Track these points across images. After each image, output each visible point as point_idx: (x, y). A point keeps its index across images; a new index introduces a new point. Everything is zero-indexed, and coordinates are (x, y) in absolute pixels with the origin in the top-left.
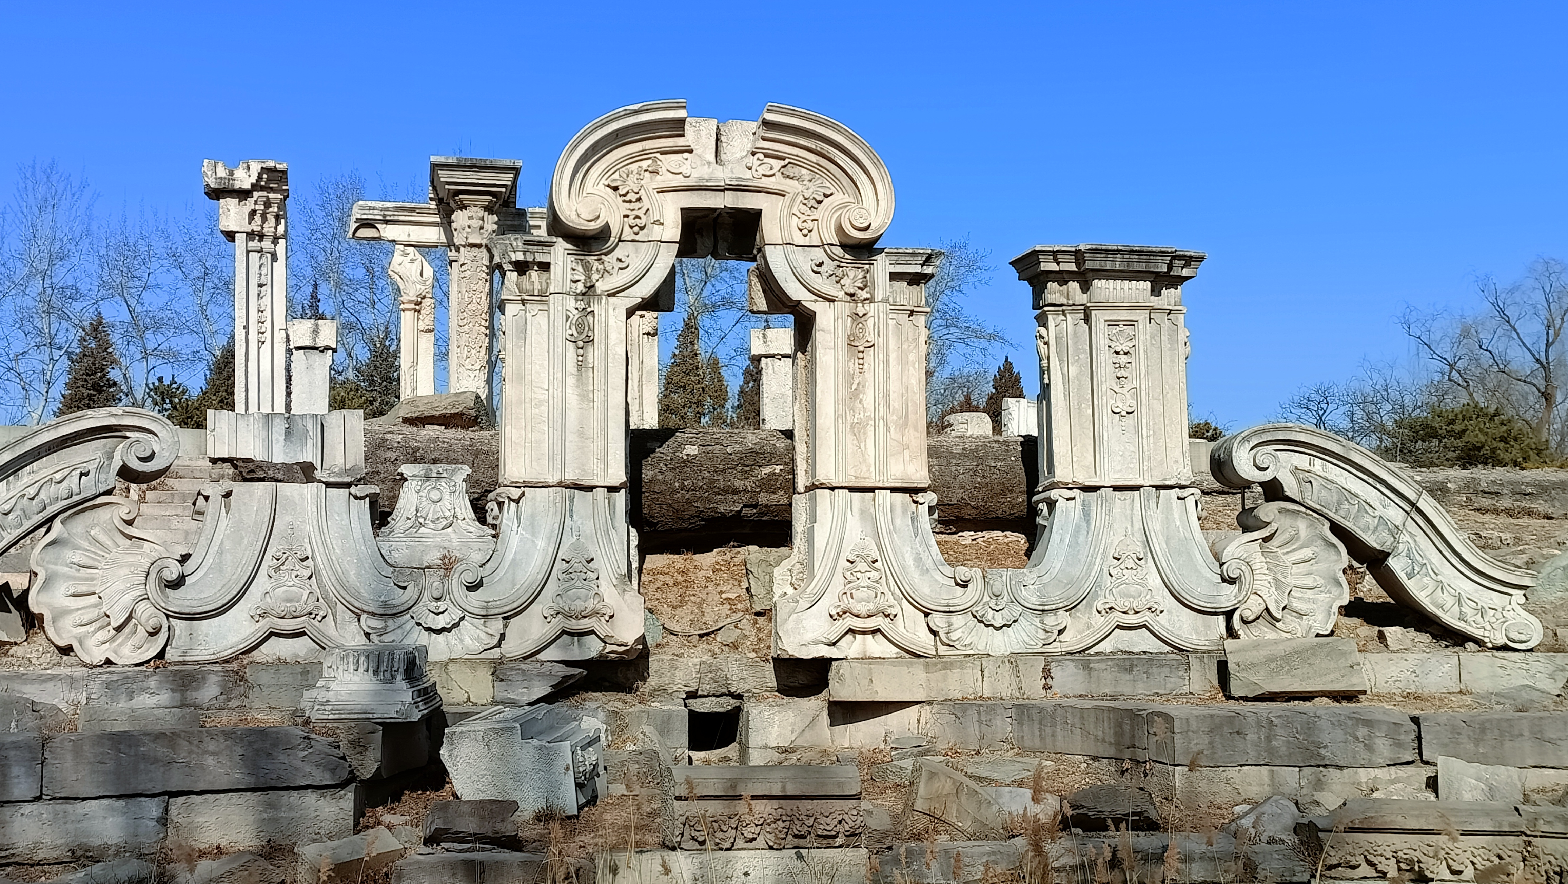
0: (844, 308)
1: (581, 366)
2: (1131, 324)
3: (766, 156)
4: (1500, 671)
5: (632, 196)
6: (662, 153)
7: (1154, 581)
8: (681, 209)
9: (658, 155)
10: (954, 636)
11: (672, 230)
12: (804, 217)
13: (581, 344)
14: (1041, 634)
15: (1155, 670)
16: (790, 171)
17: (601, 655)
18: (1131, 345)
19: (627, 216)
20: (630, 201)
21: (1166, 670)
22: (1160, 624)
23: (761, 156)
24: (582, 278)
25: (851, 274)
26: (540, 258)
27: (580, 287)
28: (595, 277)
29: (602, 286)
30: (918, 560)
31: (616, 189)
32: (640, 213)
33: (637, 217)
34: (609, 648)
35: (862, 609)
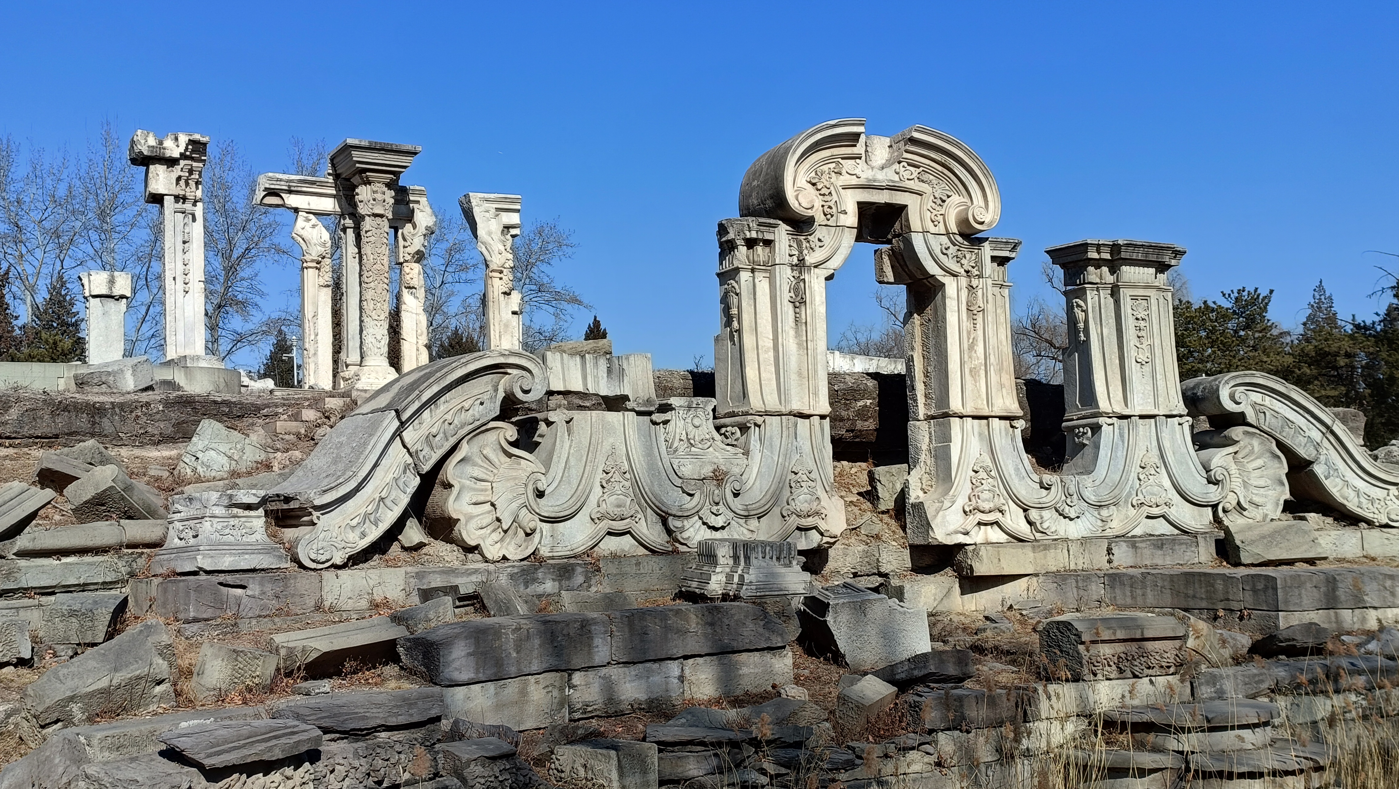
0: (964, 281)
1: (797, 320)
2: (1146, 298)
3: (909, 164)
4: (1386, 541)
5: (824, 191)
6: (843, 158)
7: (1167, 483)
8: (859, 203)
9: (840, 160)
10: (1045, 525)
11: (851, 219)
12: (935, 212)
13: (798, 304)
14: (1100, 523)
15: (1177, 547)
16: (926, 177)
17: (819, 546)
18: (1146, 313)
19: (823, 206)
20: (824, 195)
21: (1184, 546)
22: (1173, 513)
23: (906, 165)
24: (797, 253)
25: (968, 256)
26: (768, 236)
27: (795, 260)
28: (805, 252)
29: (810, 259)
30: (1017, 470)
31: (814, 184)
32: (832, 204)
33: (830, 207)
34: (826, 539)
35: (986, 506)
